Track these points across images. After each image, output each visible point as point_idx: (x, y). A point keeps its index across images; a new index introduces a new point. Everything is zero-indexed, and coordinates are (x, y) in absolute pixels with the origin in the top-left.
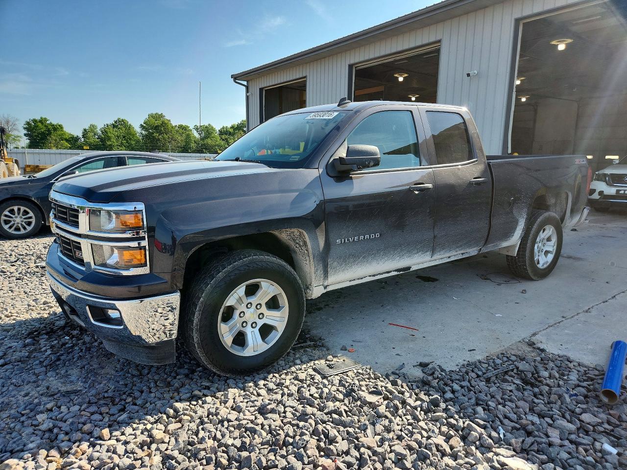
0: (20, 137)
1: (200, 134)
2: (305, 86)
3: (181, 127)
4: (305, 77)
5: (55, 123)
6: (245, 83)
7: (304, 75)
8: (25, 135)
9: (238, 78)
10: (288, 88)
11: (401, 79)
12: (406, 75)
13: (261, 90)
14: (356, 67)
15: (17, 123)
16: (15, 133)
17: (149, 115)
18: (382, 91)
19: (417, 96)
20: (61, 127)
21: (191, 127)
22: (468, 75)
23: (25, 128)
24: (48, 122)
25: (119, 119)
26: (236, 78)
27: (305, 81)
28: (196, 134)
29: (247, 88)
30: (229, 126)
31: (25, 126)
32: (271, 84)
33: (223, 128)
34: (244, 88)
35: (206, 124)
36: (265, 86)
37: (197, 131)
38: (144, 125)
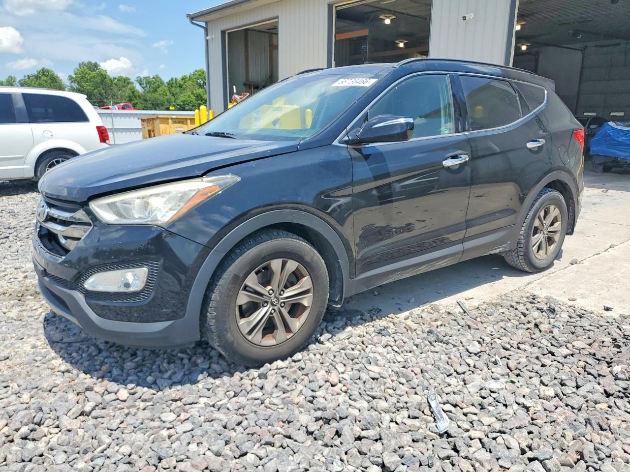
1: (143, 88)
2: (276, 28)
3: (120, 79)
4: (277, 17)
6: (204, 24)
7: (276, 15)
9: (196, 19)
10: (255, 30)
11: (388, 22)
12: (393, 17)
13: (223, 32)
14: (336, 7)
17: (80, 65)
18: (366, 36)
19: (406, 42)
21: (133, 79)
22: (464, 18)
25: (44, 68)
26: (192, 18)
27: (277, 22)
28: (139, 88)
29: (206, 29)
30: (179, 77)
32: (235, 26)
33: (172, 79)
34: (203, 30)
36: (228, 27)
37: (141, 84)
38: (74, 76)
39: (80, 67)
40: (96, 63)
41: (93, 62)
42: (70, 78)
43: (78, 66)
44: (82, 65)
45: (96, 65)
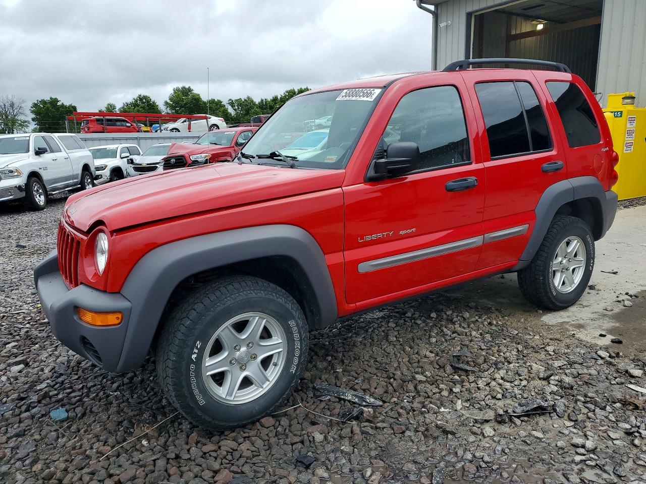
0: (29, 122)
1: (235, 110)
3: (213, 102)
5: (67, 104)
6: (432, 8)
8: (33, 120)
13: (469, 15)
15: (23, 105)
16: (21, 118)
17: (174, 90)
20: (75, 108)
21: (225, 102)
23: (32, 112)
24: (59, 104)
28: (231, 111)
29: (436, 15)
30: (270, 98)
31: (32, 109)
33: (262, 100)
35: (243, 97)
37: (232, 107)
38: (169, 101)
39: (175, 92)
40: (189, 87)
41: (187, 87)
42: (166, 103)
43: (172, 92)
44: (176, 91)
45: (190, 90)
